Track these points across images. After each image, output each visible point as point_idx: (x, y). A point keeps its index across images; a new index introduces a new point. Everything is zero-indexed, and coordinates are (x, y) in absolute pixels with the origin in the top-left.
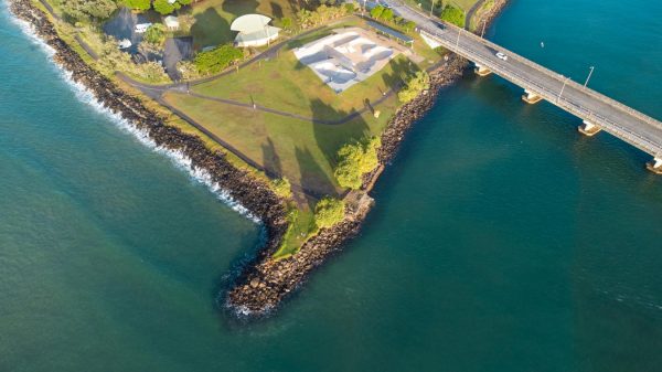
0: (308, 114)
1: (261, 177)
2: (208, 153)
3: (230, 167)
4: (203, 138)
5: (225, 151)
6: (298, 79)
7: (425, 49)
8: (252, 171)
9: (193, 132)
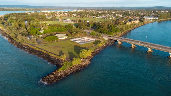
0: (73, 48)
1: (58, 57)
2: (44, 53)
3: (49, 55)
4: (43, 51)
5: (49, 53)
6: (71, 43)
7: (104, 40)
8: (55, 56)
9: (41, 50)
